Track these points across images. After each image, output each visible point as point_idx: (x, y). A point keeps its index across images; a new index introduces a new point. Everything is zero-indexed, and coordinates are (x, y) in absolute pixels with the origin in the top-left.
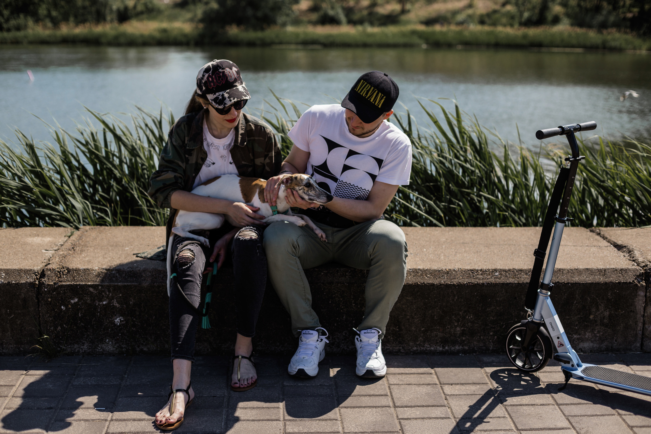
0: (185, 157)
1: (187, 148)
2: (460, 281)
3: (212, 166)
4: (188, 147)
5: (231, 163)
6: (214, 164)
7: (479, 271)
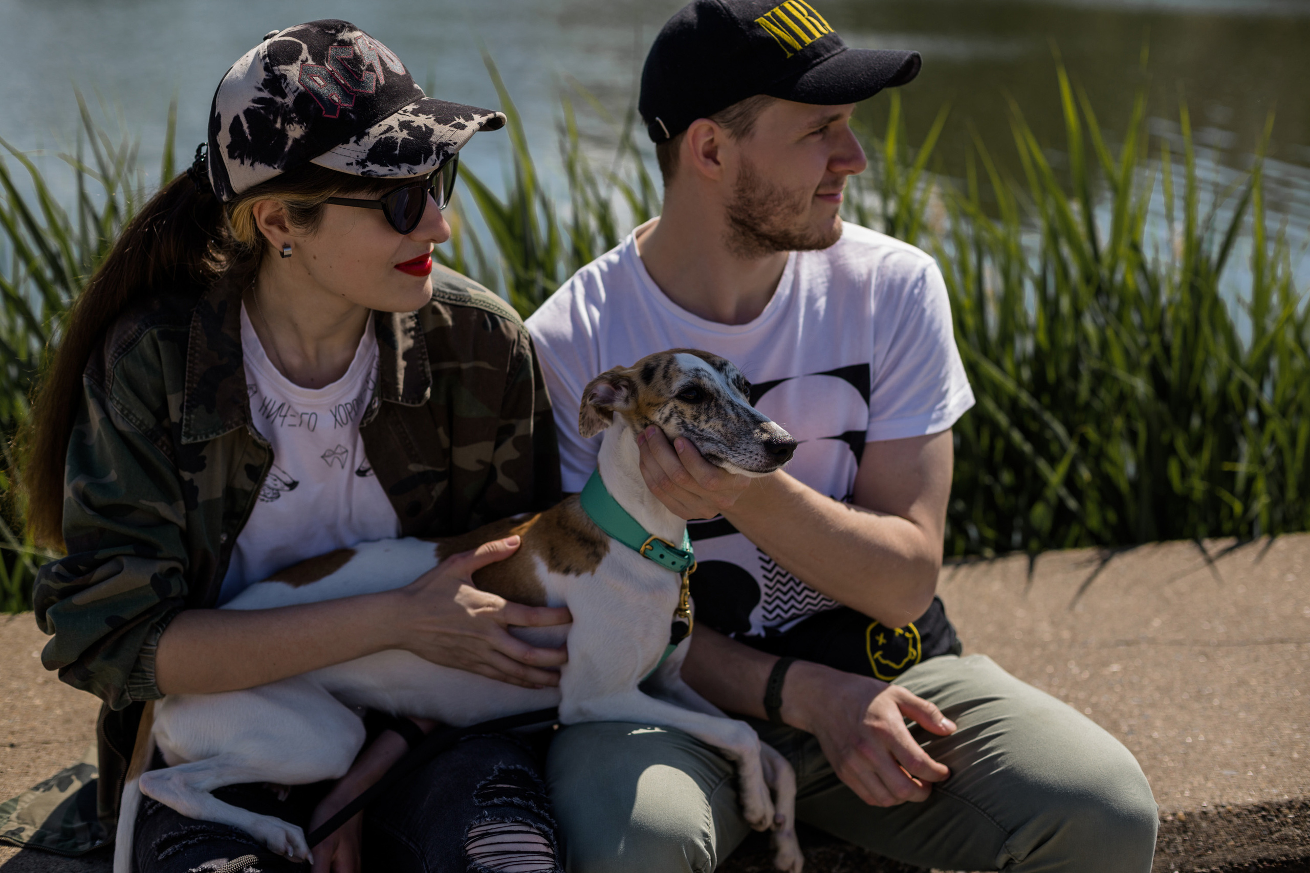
0: (180, 479)
1: (184, 441)
2: (1230, 857)
3: (287, 496)
4: (188, 435)
5: (361, 473)
6: (293, 485)
7: (1285, 810)
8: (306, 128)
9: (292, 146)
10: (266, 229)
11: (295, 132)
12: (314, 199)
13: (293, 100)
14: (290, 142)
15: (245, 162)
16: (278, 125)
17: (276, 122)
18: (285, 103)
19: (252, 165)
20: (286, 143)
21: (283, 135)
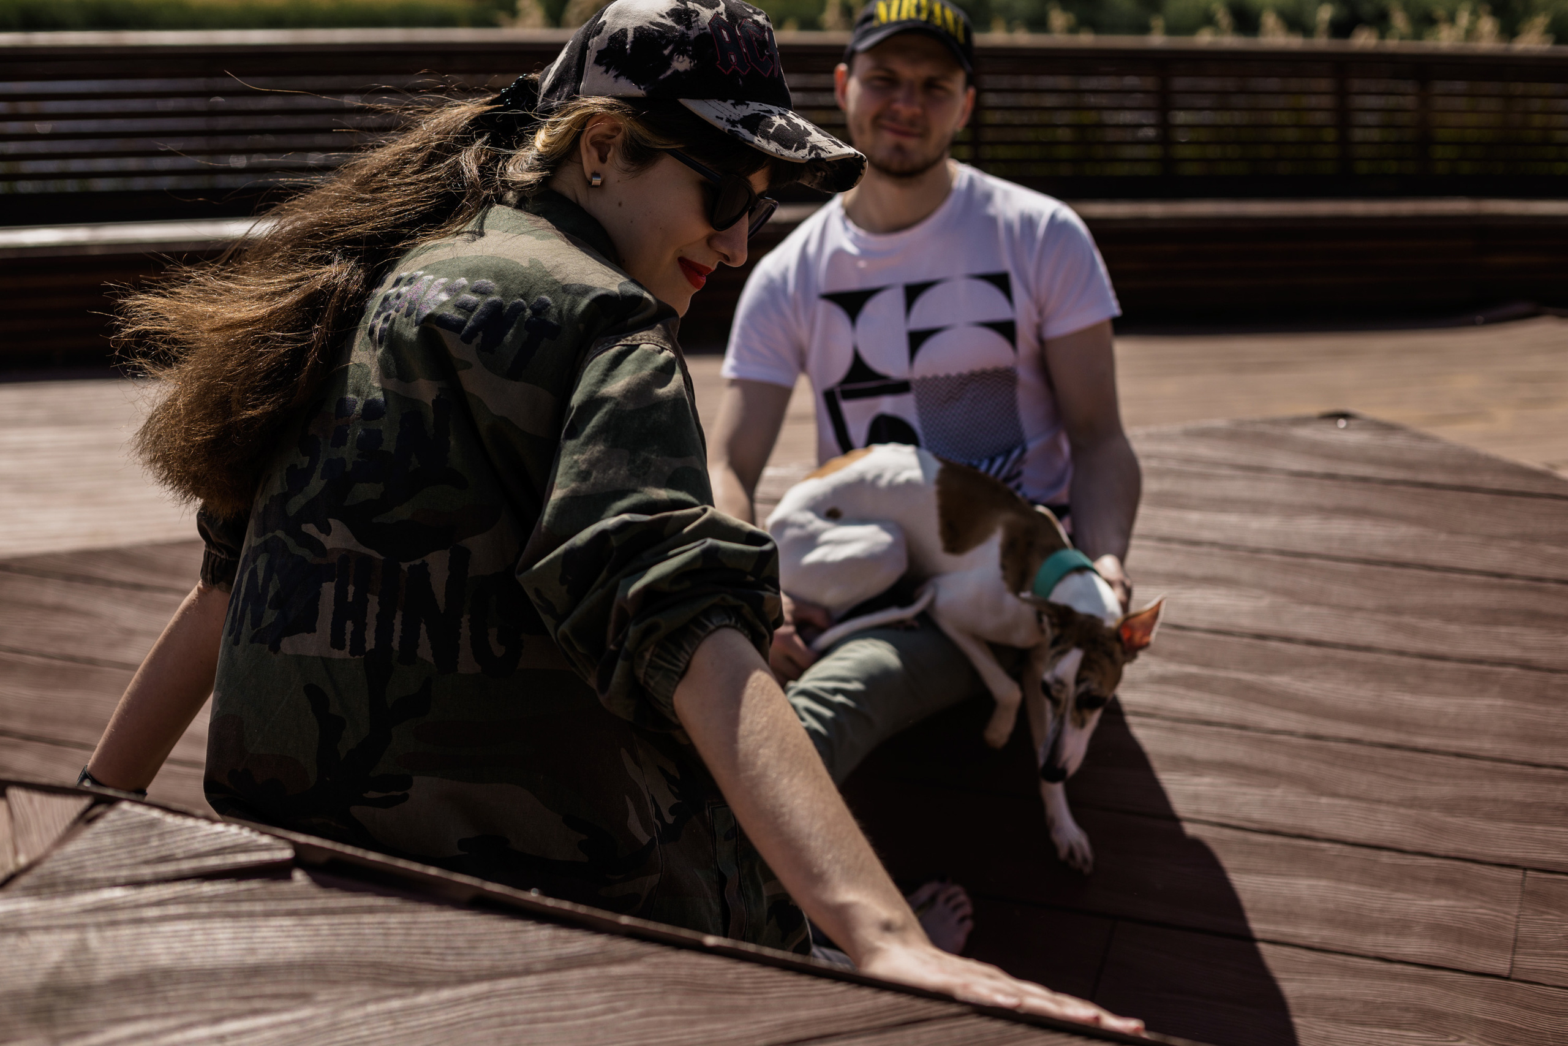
8: (695, 65)
9: (669, 76)
10: (587, 147)
11: (682, 64)
12: (658, 143)
13: (696, 35)
14: (669, 72)
15: (610, 72)
16: (666, 52)
17: (666, 48)
18: (687, 34)
19: (616, 77)
20: (665, 72)
21: (667, 61)
